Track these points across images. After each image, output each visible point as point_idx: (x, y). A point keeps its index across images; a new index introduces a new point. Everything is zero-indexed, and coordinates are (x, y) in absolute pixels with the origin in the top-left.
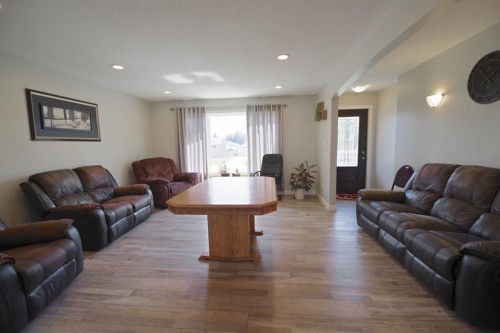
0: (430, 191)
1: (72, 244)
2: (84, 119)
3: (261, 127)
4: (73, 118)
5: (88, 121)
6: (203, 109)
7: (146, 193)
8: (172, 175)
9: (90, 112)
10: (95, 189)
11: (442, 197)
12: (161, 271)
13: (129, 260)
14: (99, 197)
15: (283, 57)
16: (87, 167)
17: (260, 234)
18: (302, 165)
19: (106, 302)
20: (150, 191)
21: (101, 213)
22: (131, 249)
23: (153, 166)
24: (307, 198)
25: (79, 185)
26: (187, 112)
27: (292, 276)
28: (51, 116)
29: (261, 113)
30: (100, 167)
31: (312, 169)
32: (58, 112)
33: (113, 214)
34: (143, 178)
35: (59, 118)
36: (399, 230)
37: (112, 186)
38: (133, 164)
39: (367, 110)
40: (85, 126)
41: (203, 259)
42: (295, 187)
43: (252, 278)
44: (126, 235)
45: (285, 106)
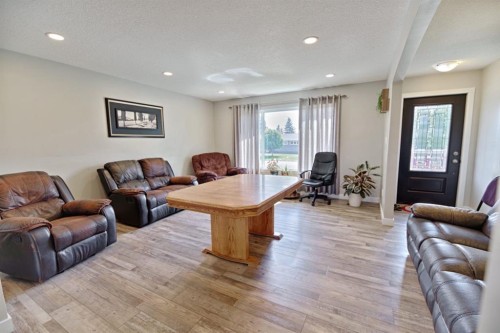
2: (151, 119)
3: (315, 122)
4: (141, 119)
5: (155, 121)
6: (257, 106)
8: (226, 169)
9: (156, 113)
10: (153, 177)
12: (167, 255)
13: (154, 240)
15: (311, 41)
16: (149, 160)
17: (278, 238)
18: (362, 166)
19: (113, 271)
20: (197, 182)
21: (144, 197)
23: (209, 160)
24: (363, 205)
25: (140, 173)
26: (242, 109)
28: (124, 119)
29: (315, 106)
30: (161, 159)
31: (373, 172)
32: (130, 115)
33: (154, 200)
35: (130, 119)
37: (169, 175)
38: (193, 158)
39: (464, 96)
40: (151, 125)
41: (205, 252)
42: (349, 191)
44: (167, 218)
45: (345, 96)
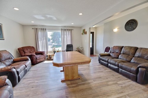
0: (117, 53)
1: (9, 87)
3: (66, 36)
6: (46, 29)
7: (28, 60)
10: (5, 60)
11: (120, 54)
13: (32, 88)
14: (7, 63)
15: (81, 14)
18: (78, 47)
20: (29, 59)
21: (14, 70)
22: (30, 83)
23: (27, 49)
26: (39, 30)
27: (94, 81)
29: (65, 31)
30: (5, 50)
31: (81, 48)
33: (19, 70)
34: (23, 54)
36: (116, 63)
37: (12, 58)
38: (18, 49)
39: (93, 32)
41: (63, 81)
43: (83, 84)
45: (73, 30)
